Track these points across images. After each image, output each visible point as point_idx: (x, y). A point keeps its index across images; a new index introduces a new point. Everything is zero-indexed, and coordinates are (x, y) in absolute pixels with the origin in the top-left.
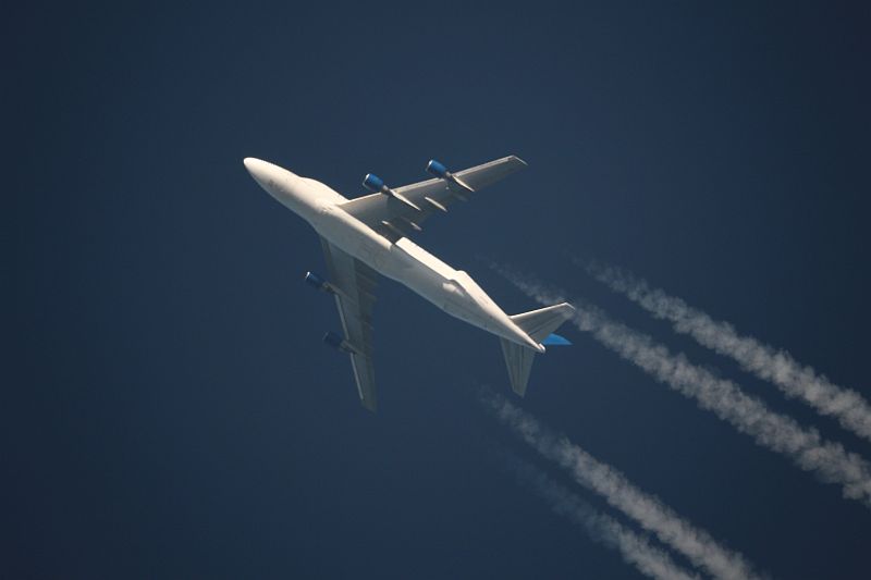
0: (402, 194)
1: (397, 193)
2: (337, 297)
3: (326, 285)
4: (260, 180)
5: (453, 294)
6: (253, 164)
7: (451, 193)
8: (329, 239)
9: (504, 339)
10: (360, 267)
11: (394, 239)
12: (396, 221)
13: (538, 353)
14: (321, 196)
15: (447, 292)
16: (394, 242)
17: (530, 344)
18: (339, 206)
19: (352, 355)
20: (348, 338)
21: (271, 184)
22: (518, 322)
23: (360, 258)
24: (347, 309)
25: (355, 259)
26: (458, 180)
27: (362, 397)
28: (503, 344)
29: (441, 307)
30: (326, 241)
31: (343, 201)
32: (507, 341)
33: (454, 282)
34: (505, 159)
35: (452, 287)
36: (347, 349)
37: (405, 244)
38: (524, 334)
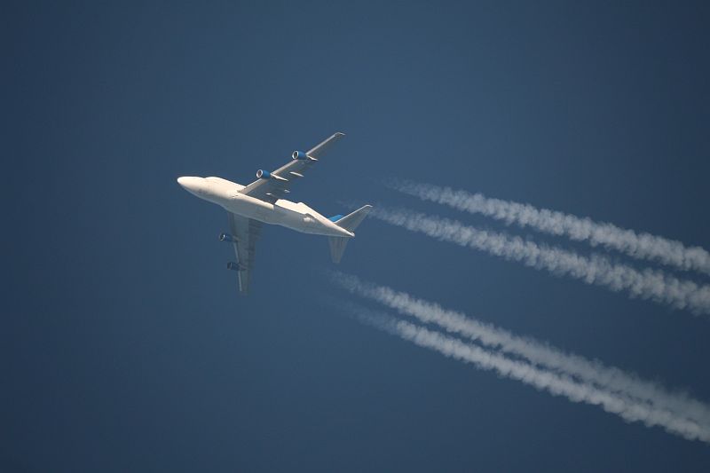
0: (278, 174)
1: (274, 174)
3: (233, 239)
4: (194, 191)
5: (310, 222)
6: (185, 181)
7: (305, 165)
8: (234, 212)
12: (274, 191)
13: (351, 237)
14: (228, 189)
15: (306, 223)
16: (273, 203)
17: (347, 235)
18: (239, 192)
20: (238, 261)
21: (201, 192)
22: (339, 224)
23: (253, 218)
25: (251, 220)
26: (310, 158)
28: (330, 239)
29: (301, 231)
31: (242, 187)
33: (308, 215)
34: (334, 136)
35: (308, 219)
37: (282, 203)
38: (344, 230)
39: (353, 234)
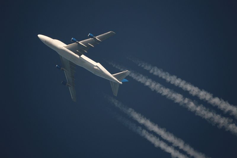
0: (82, 43)
1: (80, 43)
2: (64, 71)
3: (62, 68)
4: (43, 41)
5: (97, 69)
6: (40, 36)
7: (95, 42)
8: (62, 56)
9: (111, 81)
10: (71, 63)
11: (80, 55)
12: (80, 50)
13: (120, 84)
14: (59, 44)
15: (95, 69)
16: (80, 56)
17: (118, 82)
18: (64, 47)
19: (69, 87)
20: (68, 82)
21: (46, 41)
22: (114, 76)
24: (68, 75)
25: (69, 61)
26: (97, 39)
27: (72, 98)
29: (94, 73)
30: (61, 56)
31: (66, 45)
32: (112, 82)
33: (97, 66)
34: (109, 32)
35: (96, 68)
36: (68, 86)
37: (83, 56)
39: (121, 83)
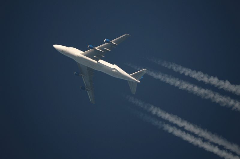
0: (98, 48)
1: (97, 48)
2: (82, 77)
3: (80, 74)
4: (60, 51)
5: (115, 72)
6: (56, 46)
7: (111, 46)
9: (129, 81)
10: (89, 69)
12: (97, 56)
13: (138, 83)
14: (76, 52)
15: (113, 72)
16: (97, 61)
17: (136, 81)
18: (81, 54)
19: (88, 92)
20: (86, 87)
21: (62, 51)
22: (132, 76)
23: (88, 66)
24: (86, 80)
25: (87, 67)
26: (113, 43)
28: (129, 82)
29: (112, 75)
30: (79, 63)
31: (82, 52)
32: (130, 81)
34: (124, 35)
35: (114, 70)
36: (87, 90)
37: (101, 61)
38: (134, 79)
39: (139, 81)
